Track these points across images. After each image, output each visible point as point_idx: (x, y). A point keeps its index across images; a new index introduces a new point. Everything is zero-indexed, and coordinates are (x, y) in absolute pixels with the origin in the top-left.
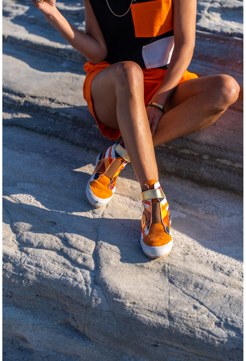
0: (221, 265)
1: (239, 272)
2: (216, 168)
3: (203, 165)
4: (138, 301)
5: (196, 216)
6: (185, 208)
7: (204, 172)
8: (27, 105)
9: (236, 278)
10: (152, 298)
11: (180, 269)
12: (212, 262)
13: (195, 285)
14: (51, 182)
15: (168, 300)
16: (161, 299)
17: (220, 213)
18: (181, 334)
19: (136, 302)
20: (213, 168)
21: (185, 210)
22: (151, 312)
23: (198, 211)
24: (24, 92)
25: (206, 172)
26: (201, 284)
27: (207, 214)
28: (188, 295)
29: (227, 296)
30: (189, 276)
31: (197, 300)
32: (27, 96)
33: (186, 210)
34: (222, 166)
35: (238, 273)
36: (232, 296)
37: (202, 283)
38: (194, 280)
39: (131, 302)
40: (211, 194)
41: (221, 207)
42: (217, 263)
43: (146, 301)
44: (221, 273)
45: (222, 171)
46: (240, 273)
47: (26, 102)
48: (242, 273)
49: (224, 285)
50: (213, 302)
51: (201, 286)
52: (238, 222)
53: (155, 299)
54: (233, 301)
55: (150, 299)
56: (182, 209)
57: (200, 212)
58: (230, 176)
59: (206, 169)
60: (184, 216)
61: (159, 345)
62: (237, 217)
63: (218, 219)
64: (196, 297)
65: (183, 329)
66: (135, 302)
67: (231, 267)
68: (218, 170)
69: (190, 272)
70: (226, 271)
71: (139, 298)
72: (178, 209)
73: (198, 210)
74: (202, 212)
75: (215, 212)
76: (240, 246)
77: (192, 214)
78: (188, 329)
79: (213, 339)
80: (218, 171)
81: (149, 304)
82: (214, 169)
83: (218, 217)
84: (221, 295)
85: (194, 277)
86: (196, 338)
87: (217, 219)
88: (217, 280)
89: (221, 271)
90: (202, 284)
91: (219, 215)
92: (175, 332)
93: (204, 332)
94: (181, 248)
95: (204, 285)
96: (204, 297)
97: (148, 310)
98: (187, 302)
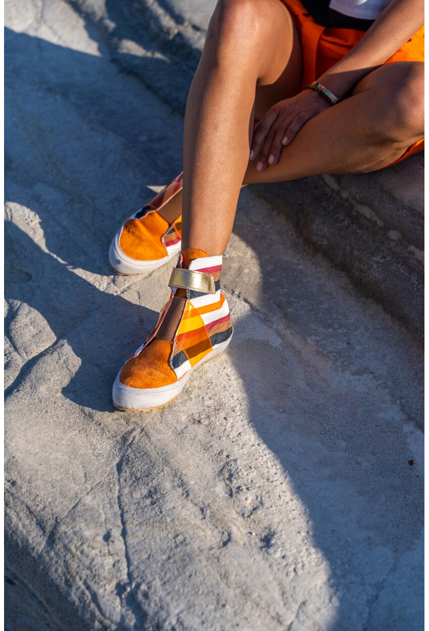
0: (240, 468)
1: (257, 497)
2: (404, 263)
3: (383, 250)
4: (23, 482)
5: (298, 350)
6: (288, 327)
7: (375, 266)
8: (178, 40)
9: (238, 506)
10: (52, 486)
11: (153, 447)
12: (228, 456)
13: (150, 491)
14: (93, 199)
15: (77, 501)
16: (65, 495)
17: (342, 360)
18: (50, 578)
19: (19, 482)
20: (398, 263)
21: (285, 331)
22: (31, 512)
23: (306, 341)
24: (187, 16)
25: (378, 267)
26: (160, 494)
27: (318, 353)
28: (120, 506)
29: (180, 538)
30: (157, 469)
31: (124, 523)
32: (186, 24)
33: (288, 332)
34: (415, 262)
35: (255, 497)
36: (188, 541)
37: (165, 493)
38: (158, 479)
39: (10, 478)
40: (365, 316)
41: (358, 348)
42: (235, 461)
43: (37, 487)
44: (224, 484)
45: (410, 274)
46: (259, 499)
47: (179, 34)
48: (261, 500)
49: (203, 512)
50: (144, 540)
51: (159, 497)
52: (366, 391)
53: (57, 490)
54: (180, 552)
55: (47, 486)
56: (281, 327)
57: (308, 344)
58: (417, 288)
59: (382, 261)
60: (277, 342)
61: (15, 582)
62: (371, 379)
63: (331, 372)
64: (127, 516)
65: (56, 571)
66: (15, 482)
67: (252, 481)
68: (403, 269)
69: (165, 461)
70: (235, 483)
71: (29, 477)
72: (275, 326)
73: (308, 339)
74: (312, 346)
75: (334, 354)
76: (323, 443)
77: (294, 345)
78: (64, 575)
79: (93, 615)
80: (402, 271)
81: (38, 495)
82: (399, 266)
83: (334, 366)
84: (173, 530)
85: (163, 474)
86: (69, 599)
87: (329, 371)
88: (198, 495)
89: (227, 481)
90: (163, 494)
91: (339, 364)
92: (43, 570)
93: (87, 592)
94: (203, 405)
95: (164, 497)
96: (140, 523)
97: (27, 506)
98: (104, 519)
